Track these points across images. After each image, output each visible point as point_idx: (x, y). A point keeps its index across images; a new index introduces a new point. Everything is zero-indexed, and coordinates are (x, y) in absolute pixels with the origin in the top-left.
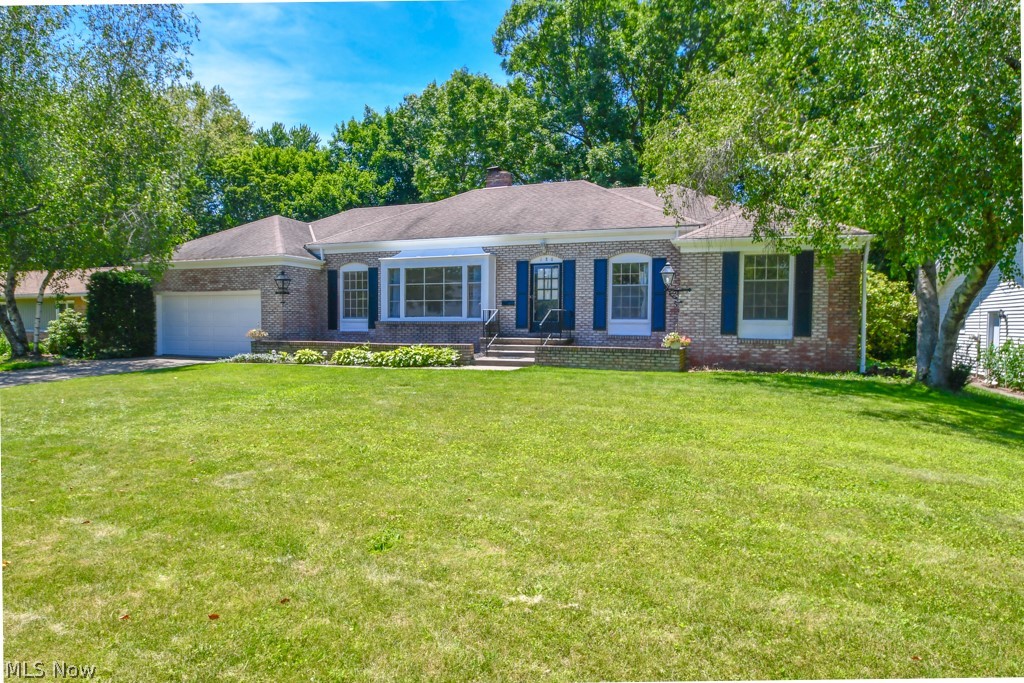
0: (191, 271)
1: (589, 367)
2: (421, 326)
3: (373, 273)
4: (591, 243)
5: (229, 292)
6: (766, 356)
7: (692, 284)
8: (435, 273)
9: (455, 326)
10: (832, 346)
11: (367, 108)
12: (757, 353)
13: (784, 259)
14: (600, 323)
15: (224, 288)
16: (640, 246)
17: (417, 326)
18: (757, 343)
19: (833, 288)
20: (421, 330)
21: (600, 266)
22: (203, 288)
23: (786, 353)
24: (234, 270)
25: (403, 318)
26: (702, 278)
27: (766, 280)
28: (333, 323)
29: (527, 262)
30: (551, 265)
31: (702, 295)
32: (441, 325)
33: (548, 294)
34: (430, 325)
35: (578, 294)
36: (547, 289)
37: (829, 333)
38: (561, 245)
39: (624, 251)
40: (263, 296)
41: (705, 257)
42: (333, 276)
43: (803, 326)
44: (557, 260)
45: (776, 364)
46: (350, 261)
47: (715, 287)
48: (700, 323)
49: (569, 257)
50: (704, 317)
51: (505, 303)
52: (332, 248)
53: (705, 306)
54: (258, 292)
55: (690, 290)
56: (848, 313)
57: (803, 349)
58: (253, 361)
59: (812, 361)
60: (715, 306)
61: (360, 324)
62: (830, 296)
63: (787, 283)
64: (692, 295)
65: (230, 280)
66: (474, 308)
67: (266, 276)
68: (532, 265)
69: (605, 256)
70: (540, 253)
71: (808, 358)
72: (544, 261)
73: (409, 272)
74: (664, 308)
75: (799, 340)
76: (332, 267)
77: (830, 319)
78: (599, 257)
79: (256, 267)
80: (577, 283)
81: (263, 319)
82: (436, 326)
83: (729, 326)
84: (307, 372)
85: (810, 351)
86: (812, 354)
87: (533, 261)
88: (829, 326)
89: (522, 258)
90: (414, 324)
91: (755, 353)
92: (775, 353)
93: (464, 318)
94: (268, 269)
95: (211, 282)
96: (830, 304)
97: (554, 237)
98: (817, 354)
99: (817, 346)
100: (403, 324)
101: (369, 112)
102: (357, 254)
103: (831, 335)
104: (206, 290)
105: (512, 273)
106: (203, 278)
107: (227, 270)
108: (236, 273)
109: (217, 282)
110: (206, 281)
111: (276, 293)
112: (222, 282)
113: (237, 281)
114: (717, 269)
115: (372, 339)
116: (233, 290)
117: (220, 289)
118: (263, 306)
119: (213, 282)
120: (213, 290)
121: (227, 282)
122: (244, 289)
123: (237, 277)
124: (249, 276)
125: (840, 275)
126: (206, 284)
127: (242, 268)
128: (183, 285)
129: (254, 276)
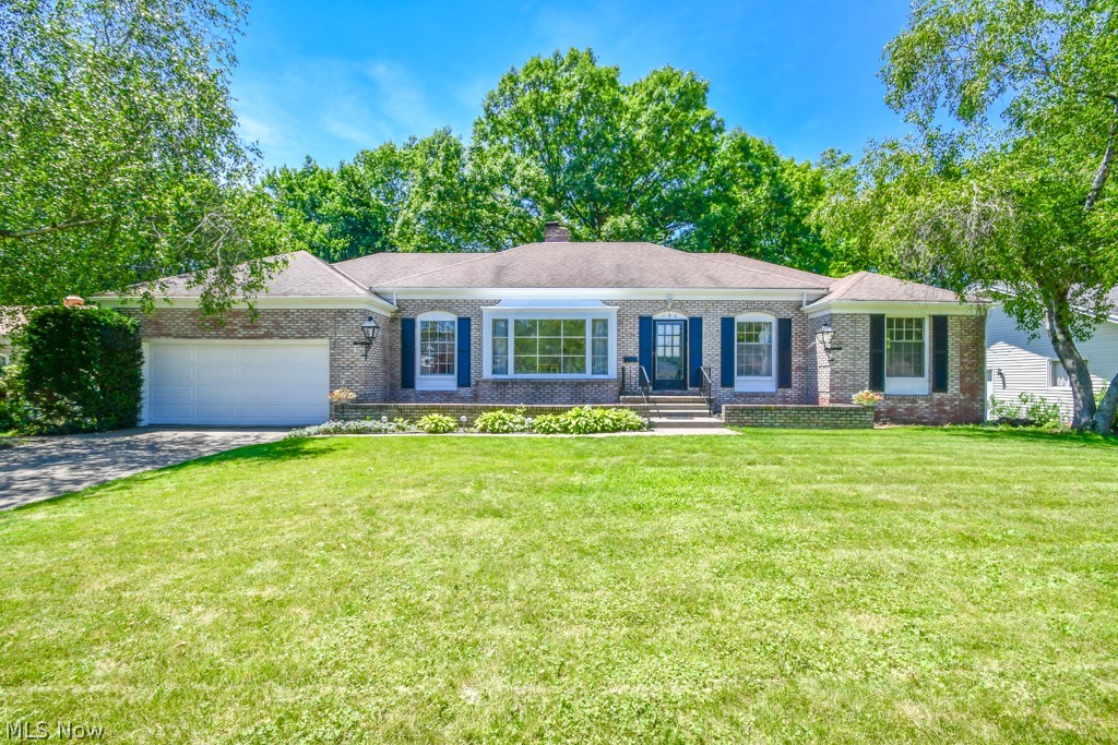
1: (783, 426)
2: (537, 384)
3: (464, 324)
4: (717, 302)
5: (276, 341)
6: (910, 411)
7: (841, 343)
8: (552, 327)
9: (580, 384)
10: (965, 400)
11: (308, 158)
12: (902, 407)
13: (920, 322)
14: (727, 380)
15: (269, 335)
16: (766, 307)
17: (533, 383)
18: (902, 398)
19: (963, 350)
20: (537, 389)
21: (727, 324)
22: (230, 335)
23: (927, 407)
24: (286, 313)
25: (511, 374)
26: (851, 338)
27: (904, 340)
28: (408, 380)
29: (650, 318)
30: (672, 322)
31: (852, 354)
32: (563, 383)
33: (668, 350)
34: (549, 383)
35: (705, 351)
36: (668, 345)
37: (961, 388)
38: (687, 302)
39: (750, 310)
40: (334, 346)
41: (854, 318)
42: (408, 325)
43: (940, 382)
44: (681, 316)
45: (918, 418)
46: (433, 309)
47: (863, 346)
48: (850, 380)
49: (695, 313)
50: (854, 374)
51: (627, 360)
52: (411, 293)
53: (854, 365)
54: (326, 341)
55: (840, 349)
56: (976, 371)
57: (941, 403)
58: (358, 431)
59: (949, 414)
60: (864, 364)
61: (448, 382)
62: (962, 357)
63: (923, 343)
64: (843, 354)
65: (277, 325)
66: (601, 365)
67: (336, 322)
68: (655, 321)
69: (732, 315)
70: (664, 309)
71: (945, 412)
72: (667, 318)
73: (518, 323)
74: (790, 365)
75: (937, 396)
76: (407, 315)
77: (962, 377)
78: (726, 315)
79: (323, 310)
80: (704, 340)
81: (331, 376)
82: (555, 383)
83: (877, 383)
84: (438, 444)
85: (946, 405)
86: (948, 408)
87: (654, 317)
88: (961, 382)
89: (646, 313)
90: (528, 382)
91: (900, 407)
92: (917, 407)
93: (588, 375)
94: (342, 313)
95: (244, 327)
96: (962, 364)
97: (680, 294)
98: (952, 408)
99: (952, 400)
100: (514, 382)
101: (309, 162)
102: (442, 301)
103: (963, 391)
104: (235, 338)
105: (634, 328)
106: (231, 322)
107: (273, 312)
108: (288, 316)
109: (255, 327)
110: (235, 325)
111: (355, 343)
112: (265, 327)
113: (290, 327)
114: (864, 330)
115: (463, 399)
116: (282, 338)
117: (261, 337)
118: (333, 359)
119: (248, 327)
120: (248, 338)
121: (273, 327)
122: (303, 338)
123: (290, 322)
124: (310, 321)
125: (969, 339)
126: (236, 330)
127: (298, 310)
128: (195, 329)
129: (318, 322)
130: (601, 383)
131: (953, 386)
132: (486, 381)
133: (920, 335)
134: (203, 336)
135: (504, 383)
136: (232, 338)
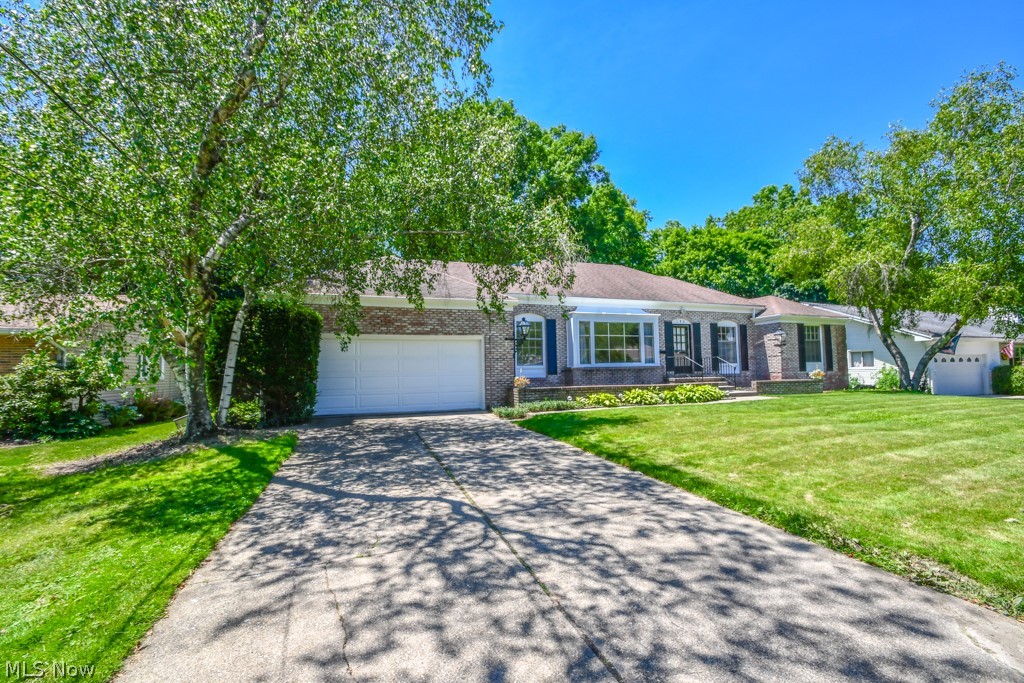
0: (381, 309)
3: (551, 325)
4: (708, 312)
5: (440, 337)
7: (785, 341)
8: (617, 327)
10: (840, 375)
13: (817, 328)
14: (716, 365)
15: (434, 332)
16: (733, 317)
17: (608, 370)
19: (838, 345)
21: (713, 328)
22: (400, 331)
23: (825, 381)
24: (449, 313)
25: (594, 364)
26: (790, 338)
27: (811, 340)
29: (671, 322)
30: (682, 325)
31: (790, 348)
32: (629, 369)
34: (621, 370)
35: (703, 347)
37: (838, 368)
38: (691, 312)
39: (726, 319)
40: (489, 341)
41: (790, 325)
43: (829, 365)
44: (687, 322)
46: (527, 312)
47: (795, 343)
48: (791, 364)
49: (696, 320)
50: (792, 361)
53: (792, 354)
54: (481, 337)
55: (785, 345)
56: (844, 358)
57: (831, 378)
59: (834, 383)
61: (538, 371)
62: (838, 349)
63: (820, 341)
64: (786, 348)
65: (442, 323)
67: (491, 320)
68: (673, 325)
70: (678, 316)
71: (832, 382)
72: (679, 322)
73: (597, 325)
75: (829, 373)
77: (838, 361)
78: (713, 322)
80: (701, 339)
81: (486, 367)
82: (625, 370)
83: (803, 366)
85: (833, 378)
86: (834, 380)
87: (673, 322)
88: (838, 364)
89: (668, 319)
90: (605, 369)
93: (643, 364)
95: (413, 324)
96: (838, 353)
97: (688, 307)
98: (836, 380)
99: (835, 375)
100: (598, 370)
102: (534, 306)
103: (839, 370)
104: (404, 333)
105: (662, 330)
106: (400, 319)
107: (438, 312)
108: (451, 316)
109: (422, 324)
110: (405, 322)
111: (506, 339)
112: (431, 324)
113: (452, 325)
114: (795, 332)
115: (551, 384)
116: (446, 334)
117: (427, 333)
118: (488, 353)
119: (416, 324)
120: (415, 334)
121: (438, 325)
122: (463, 334)
123: (452, 320)
124: (469, 320)
125: (840, 338)
126: (405, 326)
127: (459, 311)
128: (366, 325)
129: (476, 320)
130: (652, 369)
131: (835, 367)
132: (578, 369)
133: (817, 337)
134: (374, 331)
135: (590, 371)
136: (402, 334)
